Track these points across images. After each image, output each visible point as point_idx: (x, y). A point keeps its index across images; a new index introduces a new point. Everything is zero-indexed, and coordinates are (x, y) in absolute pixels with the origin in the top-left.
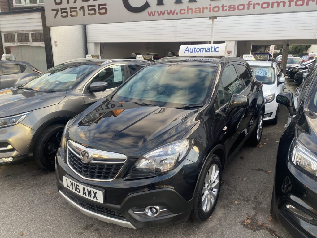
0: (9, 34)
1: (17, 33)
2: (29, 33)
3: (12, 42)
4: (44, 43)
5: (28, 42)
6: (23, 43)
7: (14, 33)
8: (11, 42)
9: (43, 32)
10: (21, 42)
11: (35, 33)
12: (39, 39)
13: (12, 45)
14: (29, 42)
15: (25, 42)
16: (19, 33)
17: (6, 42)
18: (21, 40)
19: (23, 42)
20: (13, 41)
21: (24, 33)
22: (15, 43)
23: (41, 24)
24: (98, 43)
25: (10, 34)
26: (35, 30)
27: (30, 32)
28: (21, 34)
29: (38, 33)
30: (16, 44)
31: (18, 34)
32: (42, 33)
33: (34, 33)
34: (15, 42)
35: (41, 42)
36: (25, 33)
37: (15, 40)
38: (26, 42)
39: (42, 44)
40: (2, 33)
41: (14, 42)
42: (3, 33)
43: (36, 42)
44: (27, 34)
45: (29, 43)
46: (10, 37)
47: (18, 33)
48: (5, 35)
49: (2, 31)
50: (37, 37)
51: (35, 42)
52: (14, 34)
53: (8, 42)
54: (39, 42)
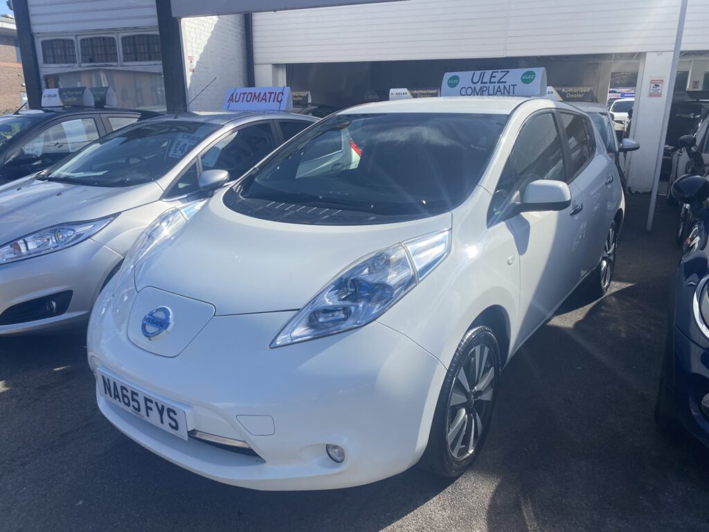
0: (56, 40)
1: (79, 38)
2: (115, 36)
3: (66, 62)
4: (160, 62)
5: (111, 61)
6: (100, 64)
7: (73, 38)
8: (62, 63)
9: (158, 33)
10: (91, 61)
11: (133, 37)
12: (145, 53)
13: (67, 70)
14: (117, 61)
15: (103, 62)
16: (87, 37)
17: (45, 62)
18: (91, 57)
19: (98, 62)
20: (68, 58)
21: (99, 38)
22: (76, 65)
23: (154, 11)
24: (282, 64)
25: (59, 40)
26: (136, 28)
27: (118, 33)
28: (91, 39)
29: (143, 35)
30: (76, 68)
31: (83, 40)
32: (153, 36)
33: (129, 37)
34: (74, 62)
35: (150, 59)
36: (104, 38)
37: (74, 56)
38: (107, 61)
39: (156, 66)
40: (36, 39)
41: (71, 62)
42: (38, 37)
43: (136, 60)
44: (109, 38)
45: (114, 64)
46: (60, 48)
47: (83, 37)
48: (43, 43)
49: (38, 33)
50: (137, 46)
51: (132, 60)
52: (72, 41)
53: (54, 63)
54: (145, 60)
